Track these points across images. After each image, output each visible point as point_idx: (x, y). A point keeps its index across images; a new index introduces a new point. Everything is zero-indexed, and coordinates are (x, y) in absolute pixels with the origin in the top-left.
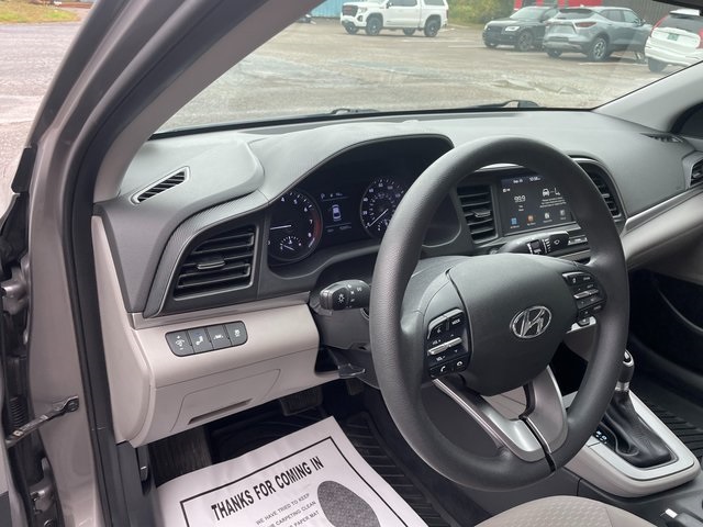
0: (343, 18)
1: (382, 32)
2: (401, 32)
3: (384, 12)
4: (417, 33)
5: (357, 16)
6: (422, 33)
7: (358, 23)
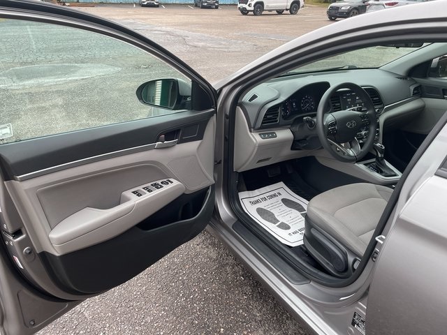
1: (263, 13)
2: (275, 12)
4: (285, 12)
6: (288, 12)
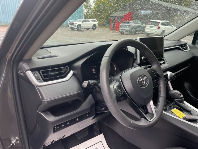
0: (70, 26)
3: (82, 24)
5: (74, 25)
7: (74, 27)
